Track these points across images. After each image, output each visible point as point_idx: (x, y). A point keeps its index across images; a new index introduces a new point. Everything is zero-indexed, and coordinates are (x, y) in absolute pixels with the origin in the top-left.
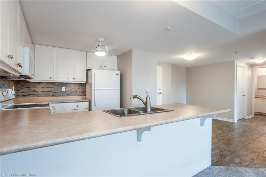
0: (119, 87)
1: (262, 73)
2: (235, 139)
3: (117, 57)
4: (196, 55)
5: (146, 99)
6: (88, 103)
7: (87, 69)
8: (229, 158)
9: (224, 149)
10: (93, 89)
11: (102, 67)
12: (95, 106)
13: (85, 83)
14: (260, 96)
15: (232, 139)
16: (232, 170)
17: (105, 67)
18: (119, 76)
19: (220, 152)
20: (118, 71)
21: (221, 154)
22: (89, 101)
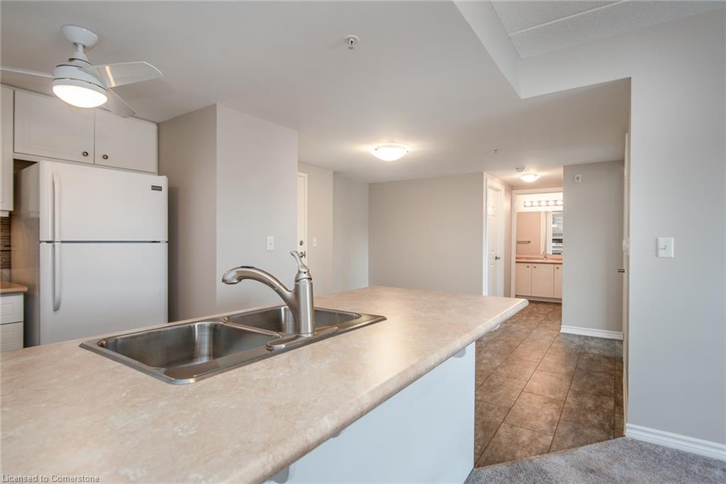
0: (162, 234)
1: (525, 206)
2: (499, 370)
3: (153, 128)
4: (405, 148)
5: (294, 283)
6: (20, 298)
7: (15, 161)
8: (507, 432)
9: (485, 405)
10: (48, 242)
11: (89, 159)
12: (56, 309)
13: (6, 215)
14: (534, 258)
15: (492, 371)
16: (525, 469)
17: (106, 157)
18: (163, 195)
19: (480, 416)
20: (159, 175)
21: (484, 422)
22: (25, 289)
